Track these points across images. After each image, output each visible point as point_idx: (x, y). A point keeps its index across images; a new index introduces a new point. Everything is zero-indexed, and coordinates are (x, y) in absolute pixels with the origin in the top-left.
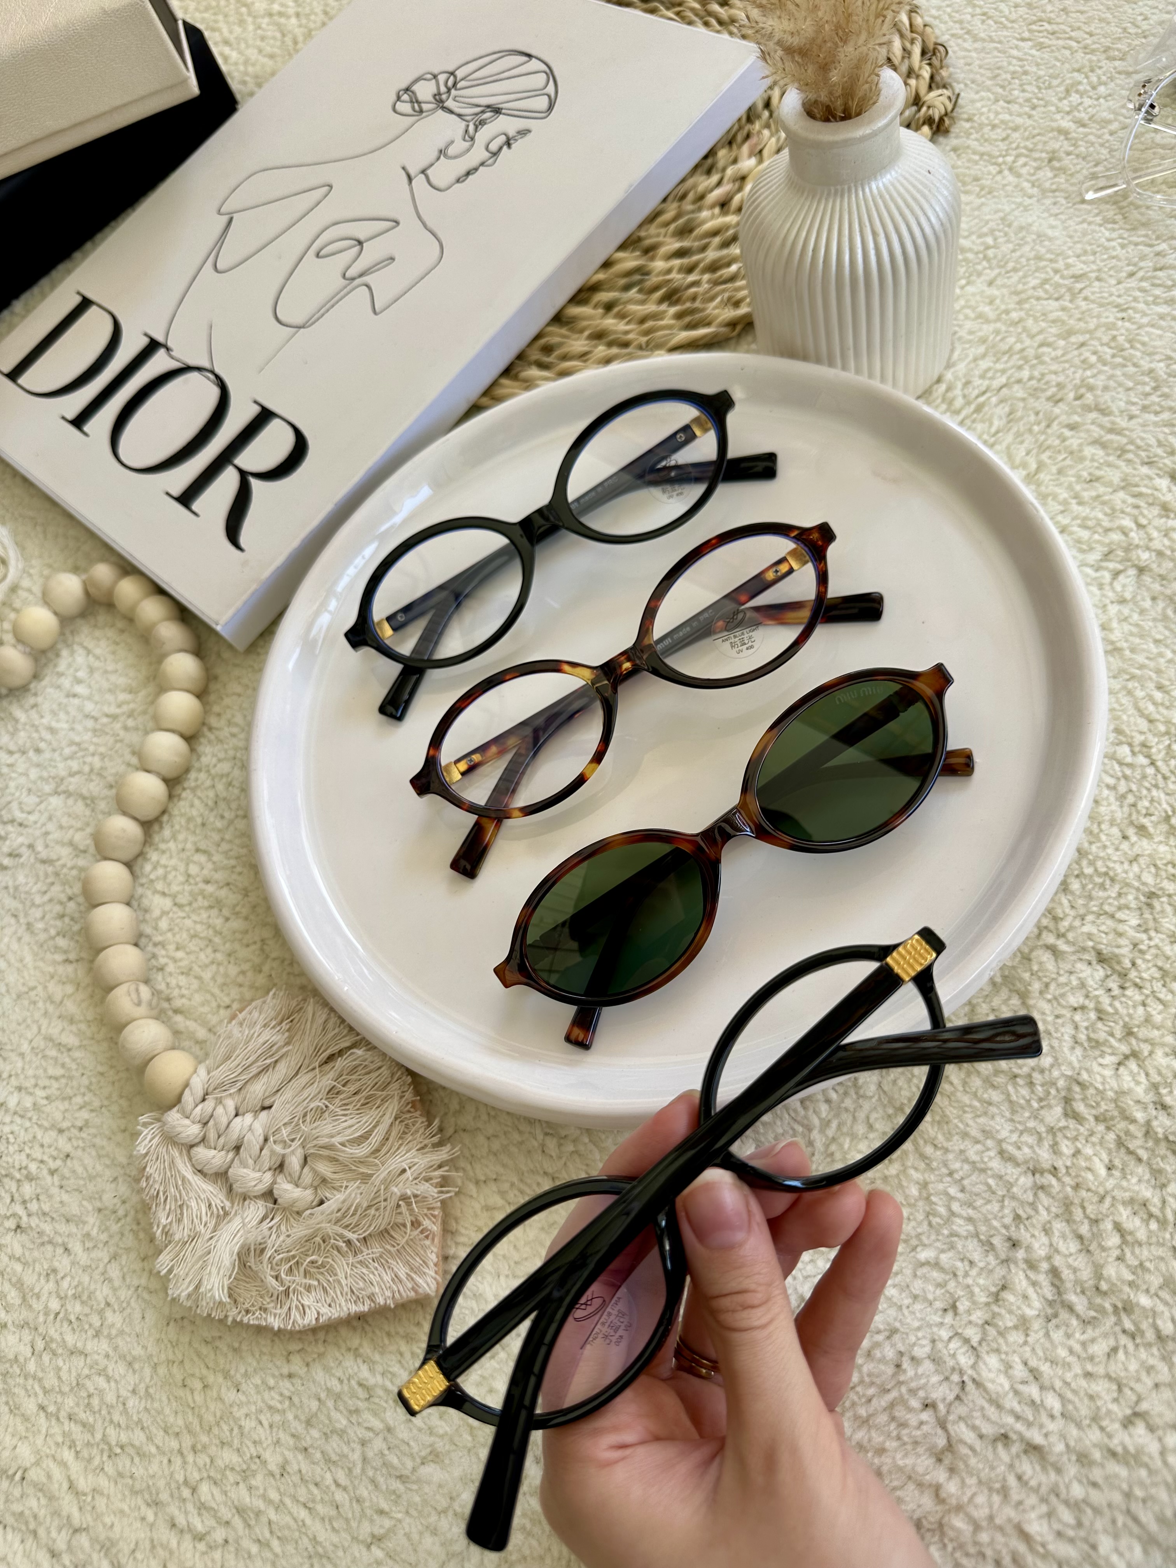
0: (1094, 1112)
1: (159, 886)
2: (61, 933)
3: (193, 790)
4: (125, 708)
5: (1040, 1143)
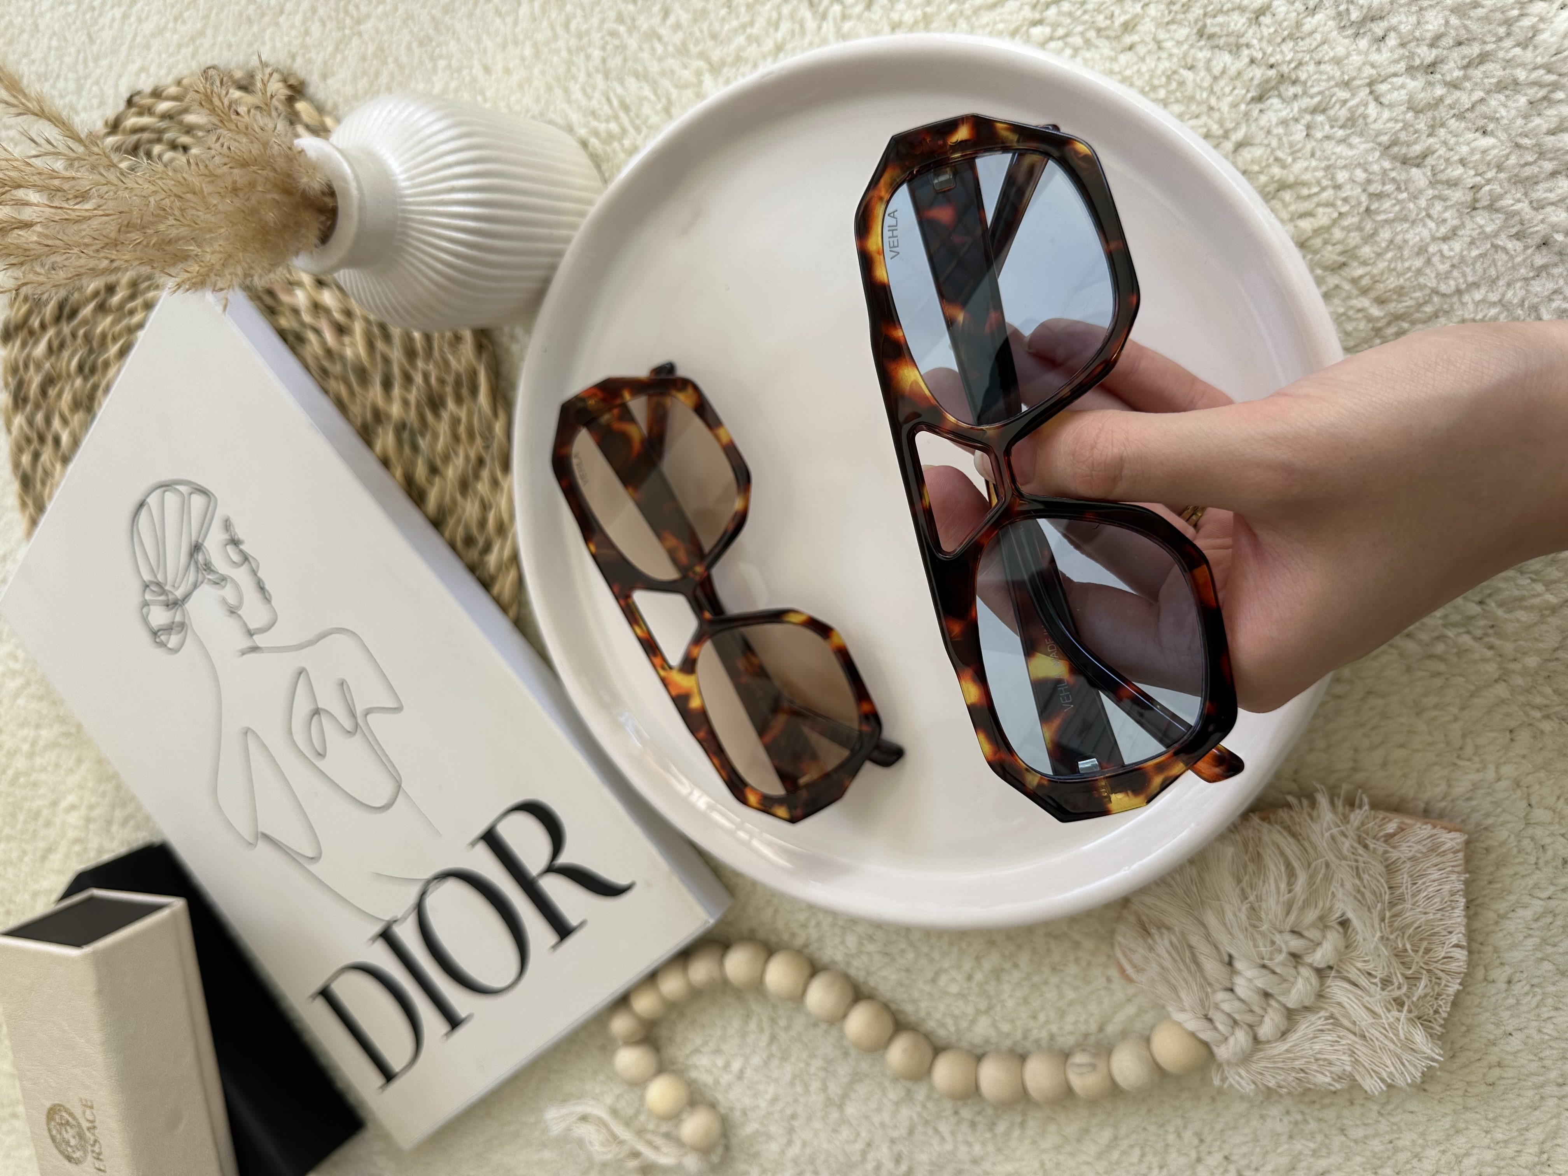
0: (1424, 137)
1: (964, 1024)
2: (991, 1126)
4: (766, 1024)
5: (1444, 199)
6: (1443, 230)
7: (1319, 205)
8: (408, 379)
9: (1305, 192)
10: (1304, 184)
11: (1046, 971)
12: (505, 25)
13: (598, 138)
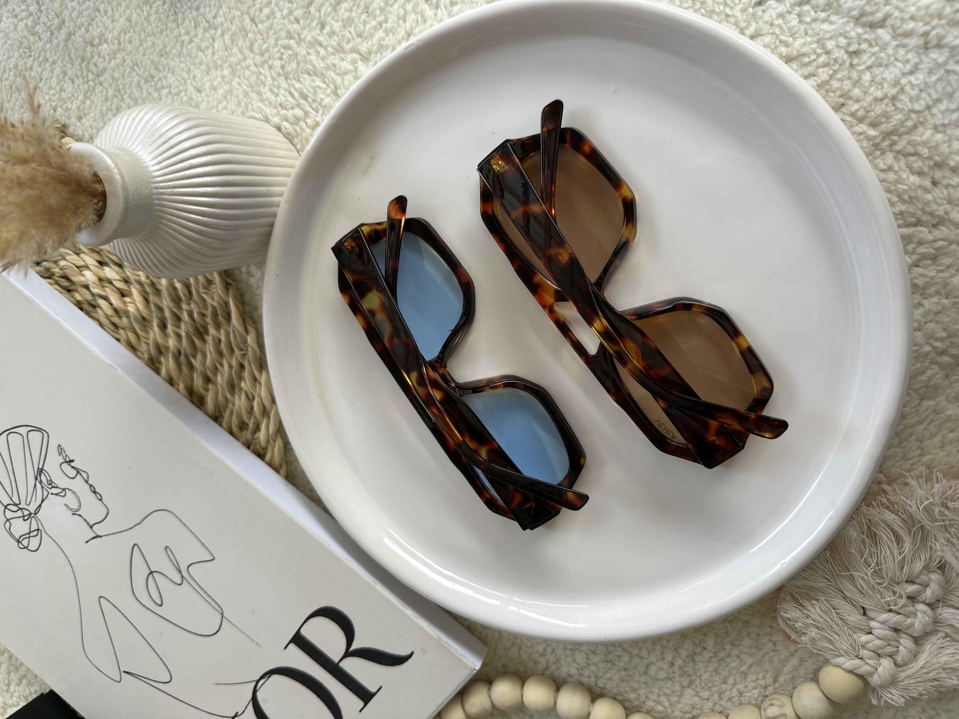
0: (882, 6)
3: (597, 678)
5: (904, 46)
6: (908, 67)
7: (818, 67)
9: (807, 60)
10: (804, 55)
11: (728, 647)
12: (206, 57)
13: (288, 121)
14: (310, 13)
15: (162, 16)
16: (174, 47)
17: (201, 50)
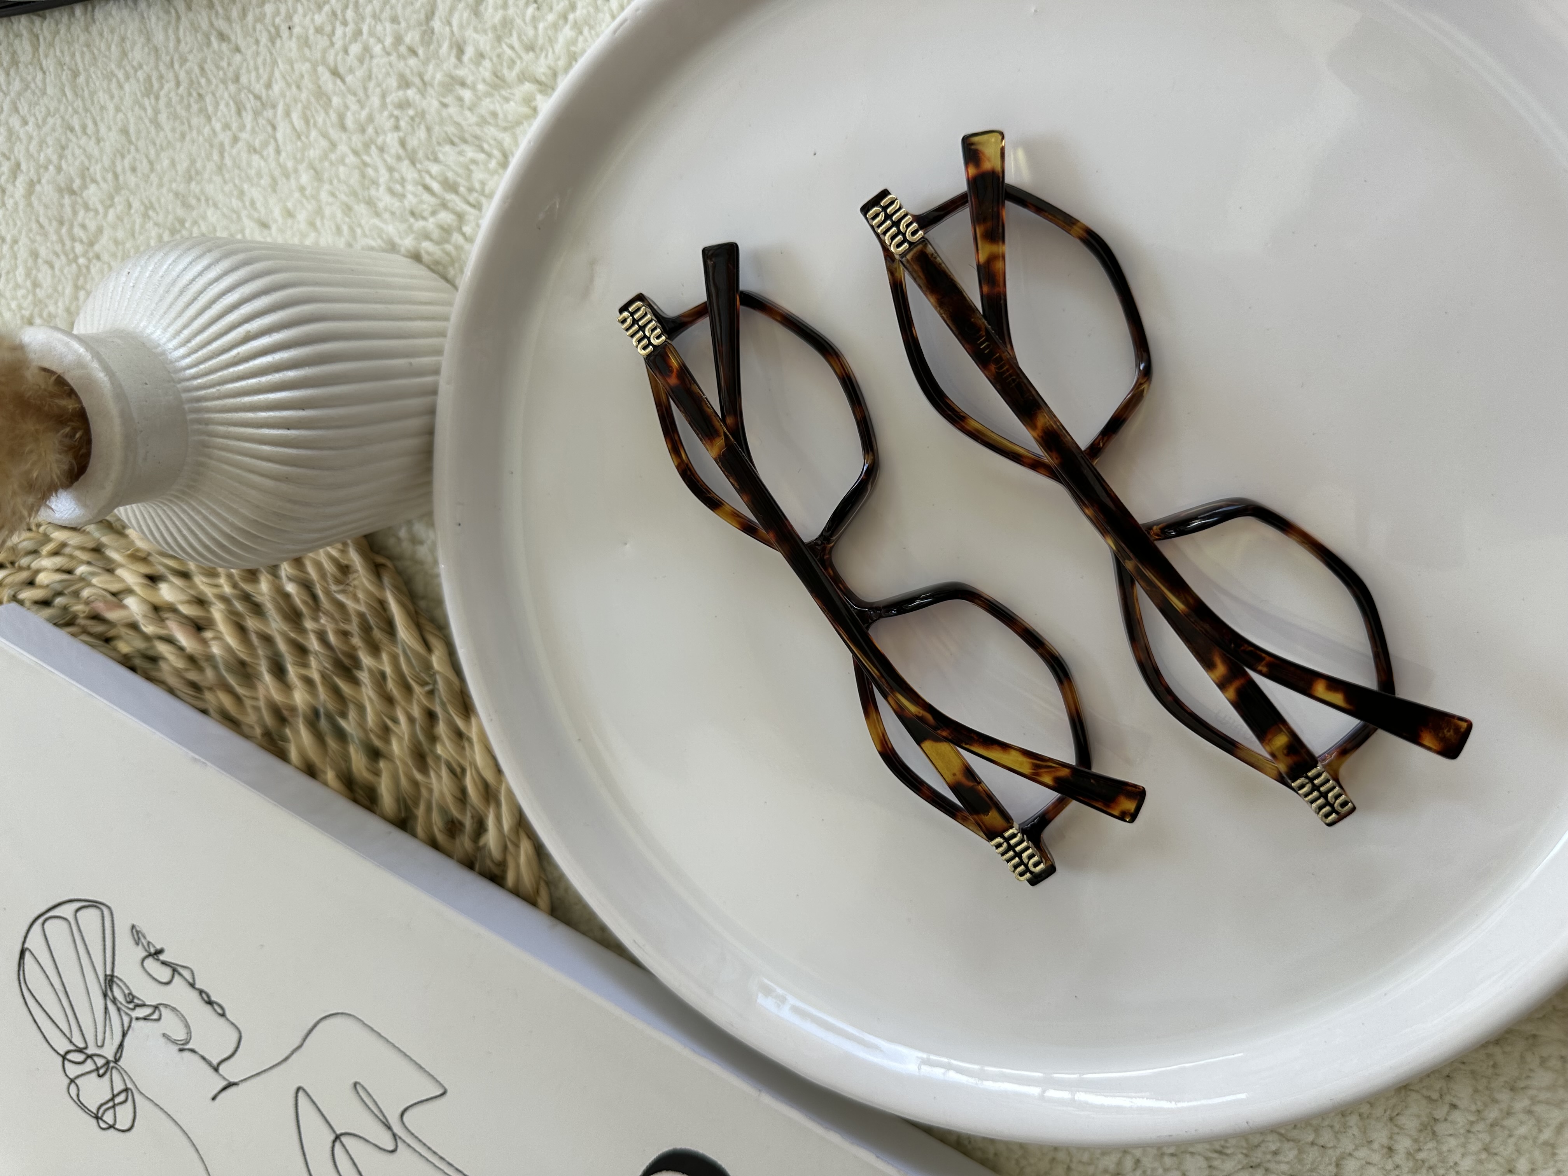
8: (302, 651)
11: (1504, 1096)
12: (266, 160)
13: (431, 240)
14: (433, 32)
15: (178, 108)
16: (209, 157)
17: (255, 151)
